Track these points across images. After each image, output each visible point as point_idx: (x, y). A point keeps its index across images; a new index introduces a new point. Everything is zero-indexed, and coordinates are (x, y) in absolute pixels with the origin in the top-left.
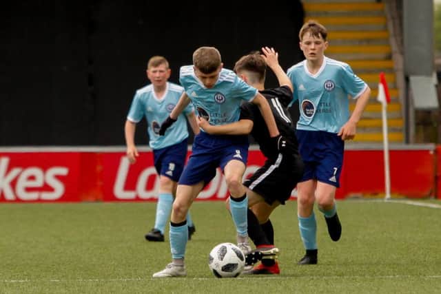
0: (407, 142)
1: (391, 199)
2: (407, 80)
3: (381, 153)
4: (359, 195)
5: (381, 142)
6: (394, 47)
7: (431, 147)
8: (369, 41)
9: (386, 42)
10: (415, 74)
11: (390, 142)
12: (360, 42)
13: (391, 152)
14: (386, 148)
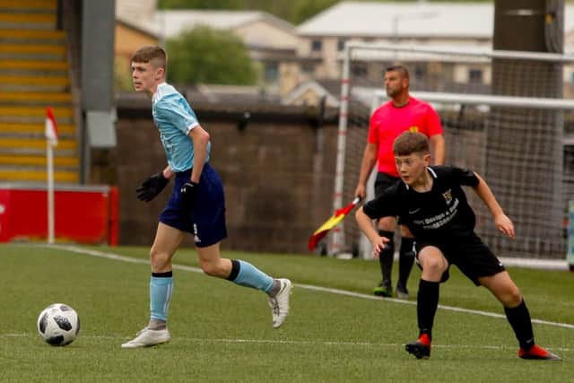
0: (82, 182)
1: (56, 243)
2: (84, 115)
3: (44, 194)
4: (25, 238)
5: (45, 181)
6: (73, 80)
7: (105, 189)
8: (47, 72)
9: (66, 74)
10: (94, 109)
11: (56, 181)
12: (37, 72)
13: (58, 194)
14: (51, 187)
